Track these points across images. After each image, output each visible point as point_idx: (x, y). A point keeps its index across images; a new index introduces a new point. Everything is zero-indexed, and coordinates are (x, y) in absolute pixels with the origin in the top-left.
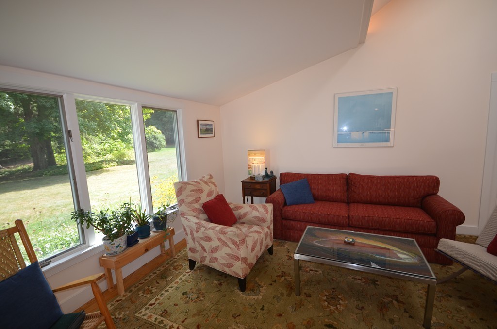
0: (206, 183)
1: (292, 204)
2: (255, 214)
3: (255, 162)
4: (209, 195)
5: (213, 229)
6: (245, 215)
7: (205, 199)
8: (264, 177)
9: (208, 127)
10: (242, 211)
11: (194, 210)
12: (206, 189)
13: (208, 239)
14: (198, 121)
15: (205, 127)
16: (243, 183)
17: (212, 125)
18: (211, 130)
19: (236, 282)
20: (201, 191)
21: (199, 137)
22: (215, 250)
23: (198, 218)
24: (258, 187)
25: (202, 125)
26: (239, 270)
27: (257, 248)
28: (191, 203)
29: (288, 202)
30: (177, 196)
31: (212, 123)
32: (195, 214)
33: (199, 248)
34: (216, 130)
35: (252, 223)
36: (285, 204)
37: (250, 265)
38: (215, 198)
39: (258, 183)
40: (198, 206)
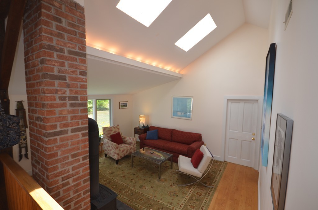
0: (114, 128)
1: (147, 139)
2: (130, 141)
3: (141, 120)
4: (114, 132)
5: (110, 143)
6: (127, 141)
7: (112, 133)
8: (142, 127)
9: (125, 104)
10: (126, 139)
11: (107, 137)
12: (114, 130)
13: (109, 146)
14: (120, 102)
15: (123, 105)
16: (135, 129)
17: (127, 103)
18: (126, 105)
19: (115, 161)
20: (112, 131)
21: (120, 109)
22: (111, 150)
23: (108, 140)
24: (140, 131)
25: (121, 104)
26: (116, 157)
27: (125, 152)
28: (107, 134)
29: (147, 138)
30: (103, 131)
31: (127, 102)
32: (108, 138)
33: (107, 150)
34: (129, 105)
35: (128, 144)
36: (145, 139)
37: (121, 157)
38: (116, 134)
39: (140, 129)
40: (109, 136)
